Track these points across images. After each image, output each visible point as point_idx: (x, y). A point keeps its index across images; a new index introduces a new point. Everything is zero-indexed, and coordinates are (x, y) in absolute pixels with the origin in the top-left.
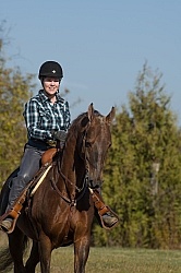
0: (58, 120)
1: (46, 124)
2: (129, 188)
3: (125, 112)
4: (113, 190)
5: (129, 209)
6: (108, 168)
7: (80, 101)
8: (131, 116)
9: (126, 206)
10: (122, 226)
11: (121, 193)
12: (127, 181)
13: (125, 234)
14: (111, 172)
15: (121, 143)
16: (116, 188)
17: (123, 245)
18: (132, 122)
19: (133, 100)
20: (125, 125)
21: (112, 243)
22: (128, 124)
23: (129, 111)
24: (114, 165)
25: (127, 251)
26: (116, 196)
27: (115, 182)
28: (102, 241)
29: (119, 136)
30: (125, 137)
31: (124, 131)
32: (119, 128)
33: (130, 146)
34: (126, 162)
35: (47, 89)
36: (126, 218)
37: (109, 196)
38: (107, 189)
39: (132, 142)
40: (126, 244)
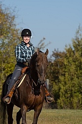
0: (30, 53)
1: (24, 55)
2: (73, 82)
3: (70, 48)
4: (65, 83)
5: (73, 92)
6: (63, 73)
7: (50, 43)
8: (73, 49)
9: (72, 90)
10: (70, 100)
11: (69, 84)
12: (72, 79)
13: (71, 103)
14: (64, 75)
15: (69, 62)
16: (67, 82)
17: (71, 108)
18: (74, 52)
19: (74, 42)
20: (70, 53)
21: (65, 107)
22: (72, 53)
23: (72, 47)
24: (66, 72)
25: (72, 111)
26: (67, 86)
27: (67, 80)
28: (61, 106)
29: (68, 59)
30: (71, 59)
31: (70, 56)
32: (68, 55)
33: (73, 63)
34: (71, 70)
35: (25, 41)
36: (72, 96)
37: (64, 86)
38: (63, 83)
39: (74, 61)
40: (72, 108)
